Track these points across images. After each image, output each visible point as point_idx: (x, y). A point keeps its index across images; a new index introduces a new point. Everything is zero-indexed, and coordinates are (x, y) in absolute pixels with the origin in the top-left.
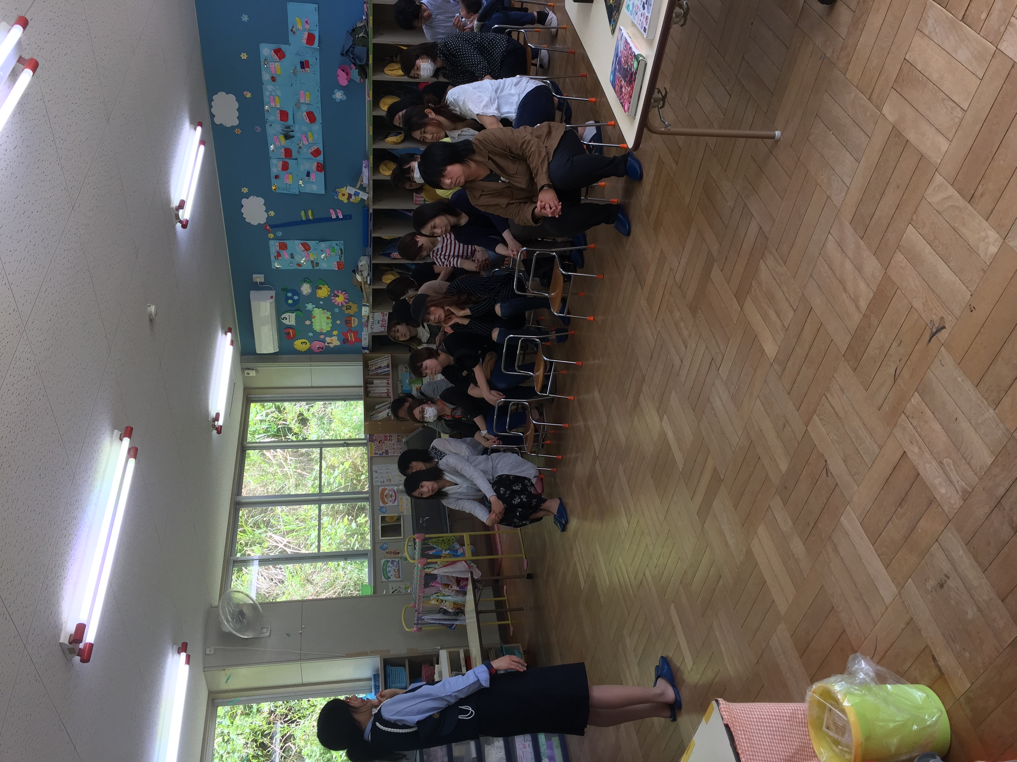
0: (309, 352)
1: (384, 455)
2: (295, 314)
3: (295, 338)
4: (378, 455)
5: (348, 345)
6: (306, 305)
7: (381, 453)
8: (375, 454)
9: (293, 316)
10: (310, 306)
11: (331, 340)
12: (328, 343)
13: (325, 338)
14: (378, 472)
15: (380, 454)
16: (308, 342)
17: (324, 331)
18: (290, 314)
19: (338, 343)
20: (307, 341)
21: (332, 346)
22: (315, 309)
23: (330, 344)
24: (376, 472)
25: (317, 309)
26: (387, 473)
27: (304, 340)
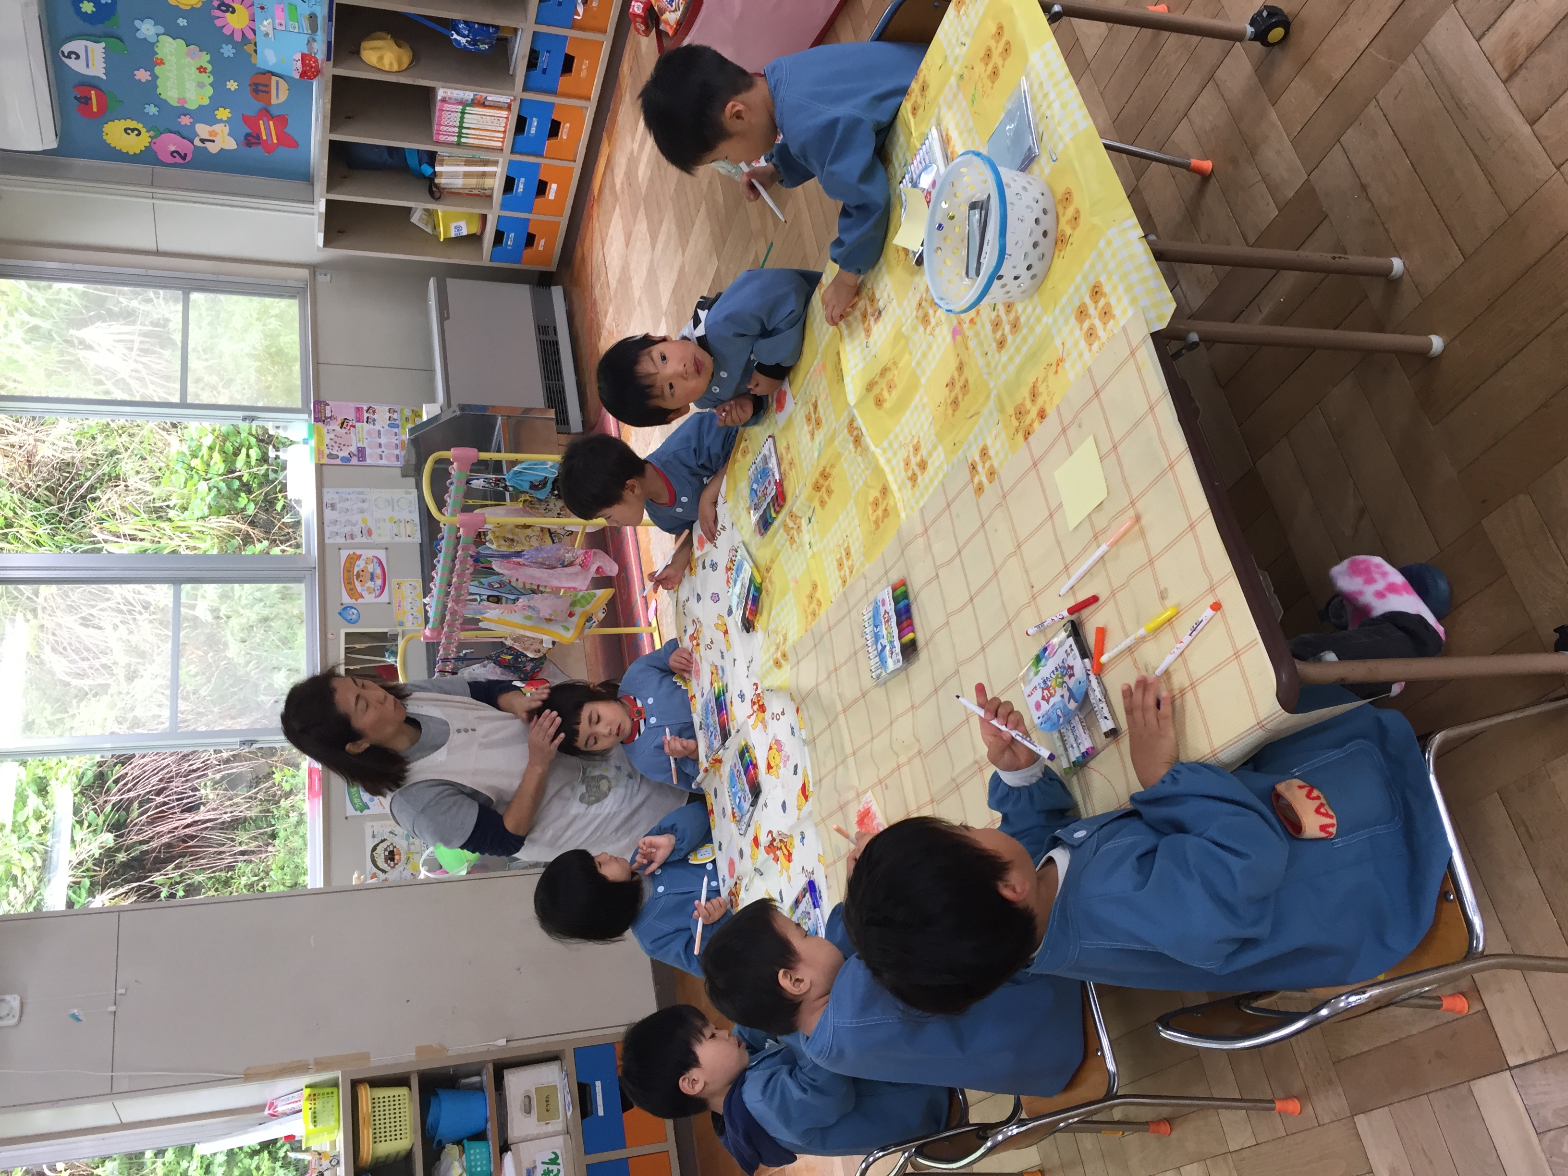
0: (147, 157)
1: (354, 461)
2: (103, 45)
3: (104, 114)
4: (338, 461)
5: (257, 151)
6: (137, 23)
7: (346, 454)
8: (330, 456)
9: (97, 50)
10: (147, 29)
11: (211, 133)
12: (203, 141)
13: (193, 125)
14: (338, 506)
15: (343, 459)
16: (143, 130)
17: (192, 106)
18: (90, 44)
19: (231, 144)
20: (140, 126)
21: (213, 148)
22: (162, 38)
23: (207, 144)
24: (333, 507)
25: (170, 39)
26: (362, 511)
27: (132, 124)
